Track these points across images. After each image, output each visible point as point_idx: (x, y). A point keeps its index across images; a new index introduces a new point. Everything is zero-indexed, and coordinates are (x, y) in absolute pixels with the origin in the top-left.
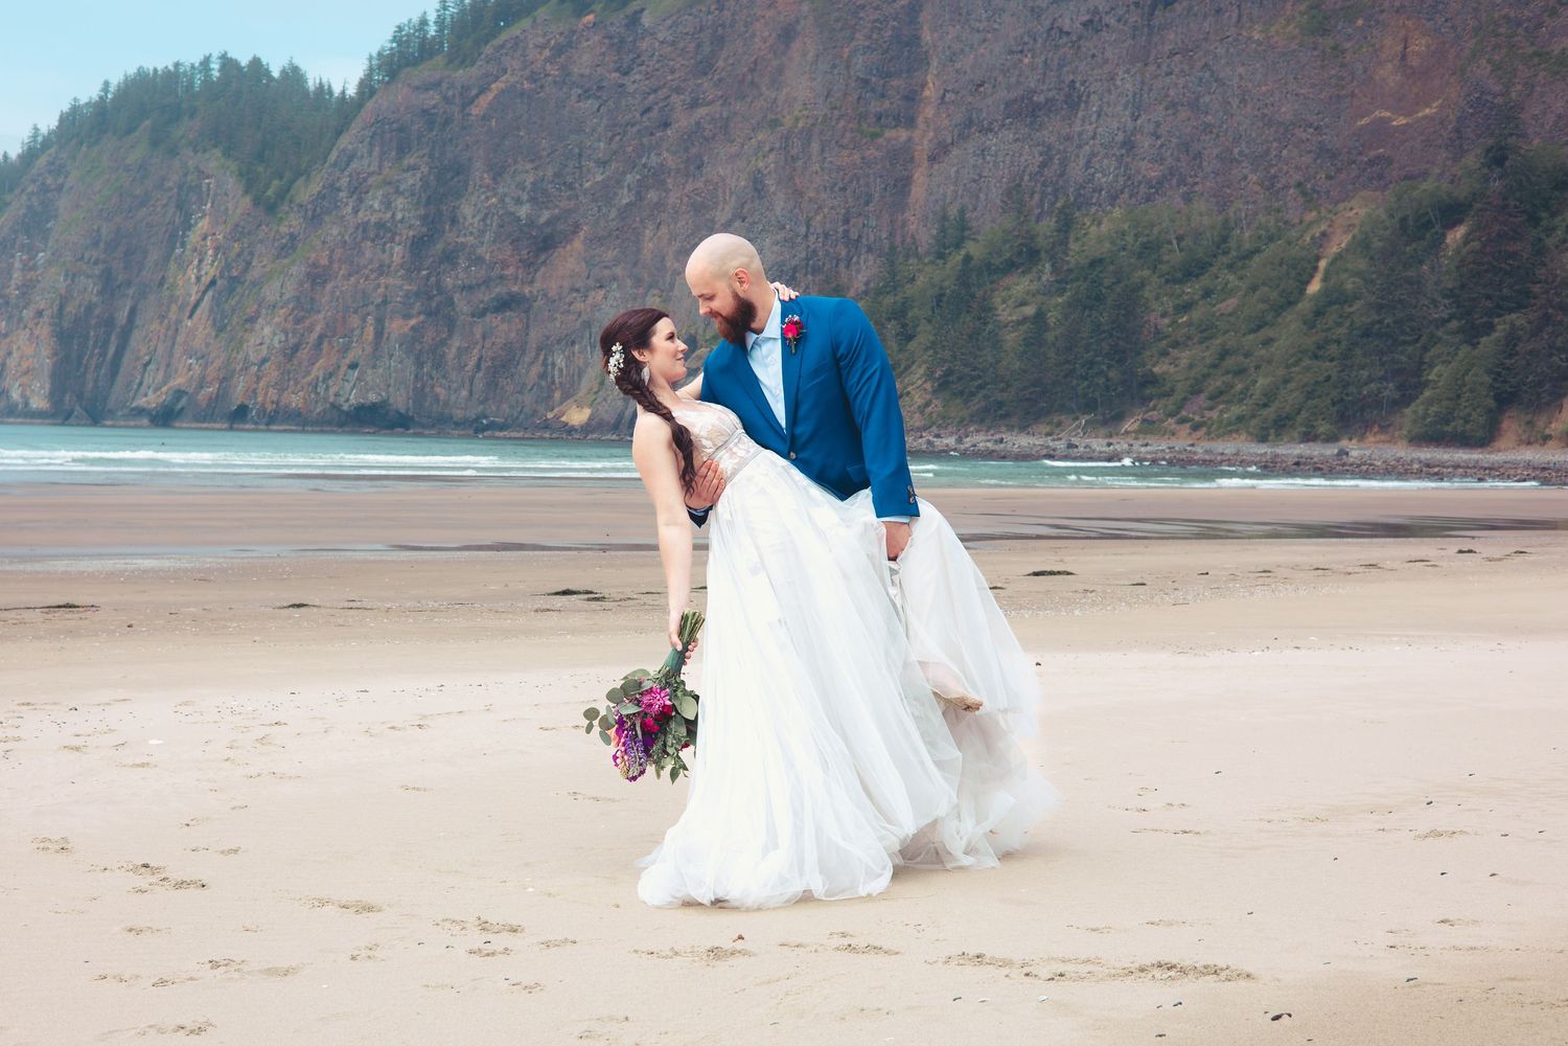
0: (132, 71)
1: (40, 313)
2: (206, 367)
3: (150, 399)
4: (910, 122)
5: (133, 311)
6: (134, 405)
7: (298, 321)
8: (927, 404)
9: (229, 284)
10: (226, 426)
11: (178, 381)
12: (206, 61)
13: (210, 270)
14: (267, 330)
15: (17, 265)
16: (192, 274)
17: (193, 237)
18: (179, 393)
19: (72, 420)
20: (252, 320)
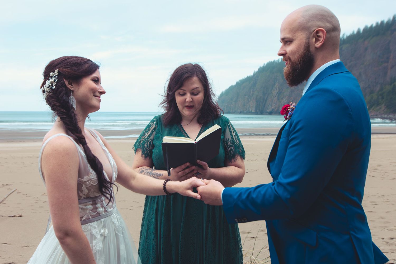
0: (268, 62)
1: (254, 98)
2: (276, 105)
3: (269, 110)
4: (388, 62)
5: (267, 97)
6: (266, 111)
7: (289, 98)
8: (384, 110)
9: (280, 93)
10: (278, 114)
11: (273, 108)
12: (279, 59)
13: (277, 91)
14: (284, 100)
15: (252, 91)
16: (275, 92)
17: (275, 86)
18: (273, 109)
19: (258, 114)
20: (282, 98)
